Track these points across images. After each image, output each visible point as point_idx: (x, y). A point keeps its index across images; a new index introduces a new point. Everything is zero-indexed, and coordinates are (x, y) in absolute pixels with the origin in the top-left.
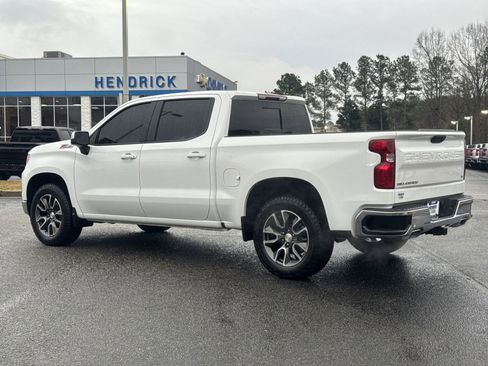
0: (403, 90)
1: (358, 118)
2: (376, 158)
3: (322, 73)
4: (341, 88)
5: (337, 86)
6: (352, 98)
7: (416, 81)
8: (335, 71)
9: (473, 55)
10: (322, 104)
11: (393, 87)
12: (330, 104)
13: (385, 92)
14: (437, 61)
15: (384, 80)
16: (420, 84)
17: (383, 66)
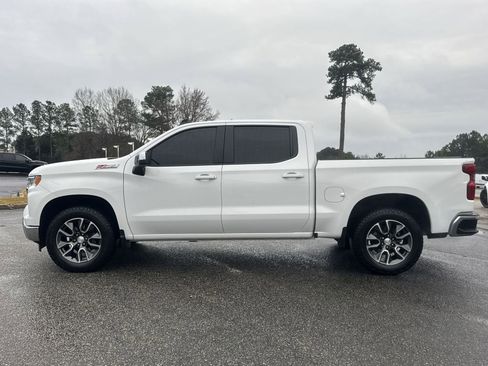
0: (65, 126)
1: (33, 143)
2: (466, 178)
3: (4, 110)
4: (20, 122)
5: (17, 120)
6: (28, 129)
7: (74, 120)
8: (14, 109)
9: (111, 107)
10: (5, 132)
11: (58, 123)
12: (11, 133)
13: (52, 127)
14: (87, 109)
15: (52, 118)
16: (78, 122)
17: (51, 109)
